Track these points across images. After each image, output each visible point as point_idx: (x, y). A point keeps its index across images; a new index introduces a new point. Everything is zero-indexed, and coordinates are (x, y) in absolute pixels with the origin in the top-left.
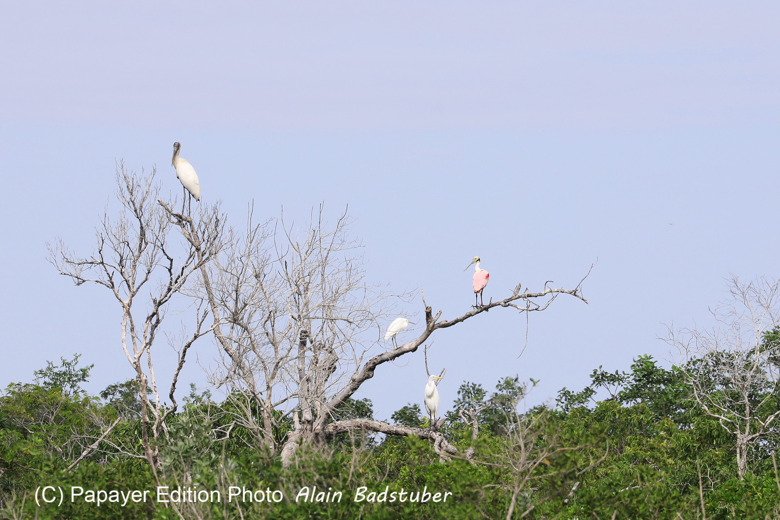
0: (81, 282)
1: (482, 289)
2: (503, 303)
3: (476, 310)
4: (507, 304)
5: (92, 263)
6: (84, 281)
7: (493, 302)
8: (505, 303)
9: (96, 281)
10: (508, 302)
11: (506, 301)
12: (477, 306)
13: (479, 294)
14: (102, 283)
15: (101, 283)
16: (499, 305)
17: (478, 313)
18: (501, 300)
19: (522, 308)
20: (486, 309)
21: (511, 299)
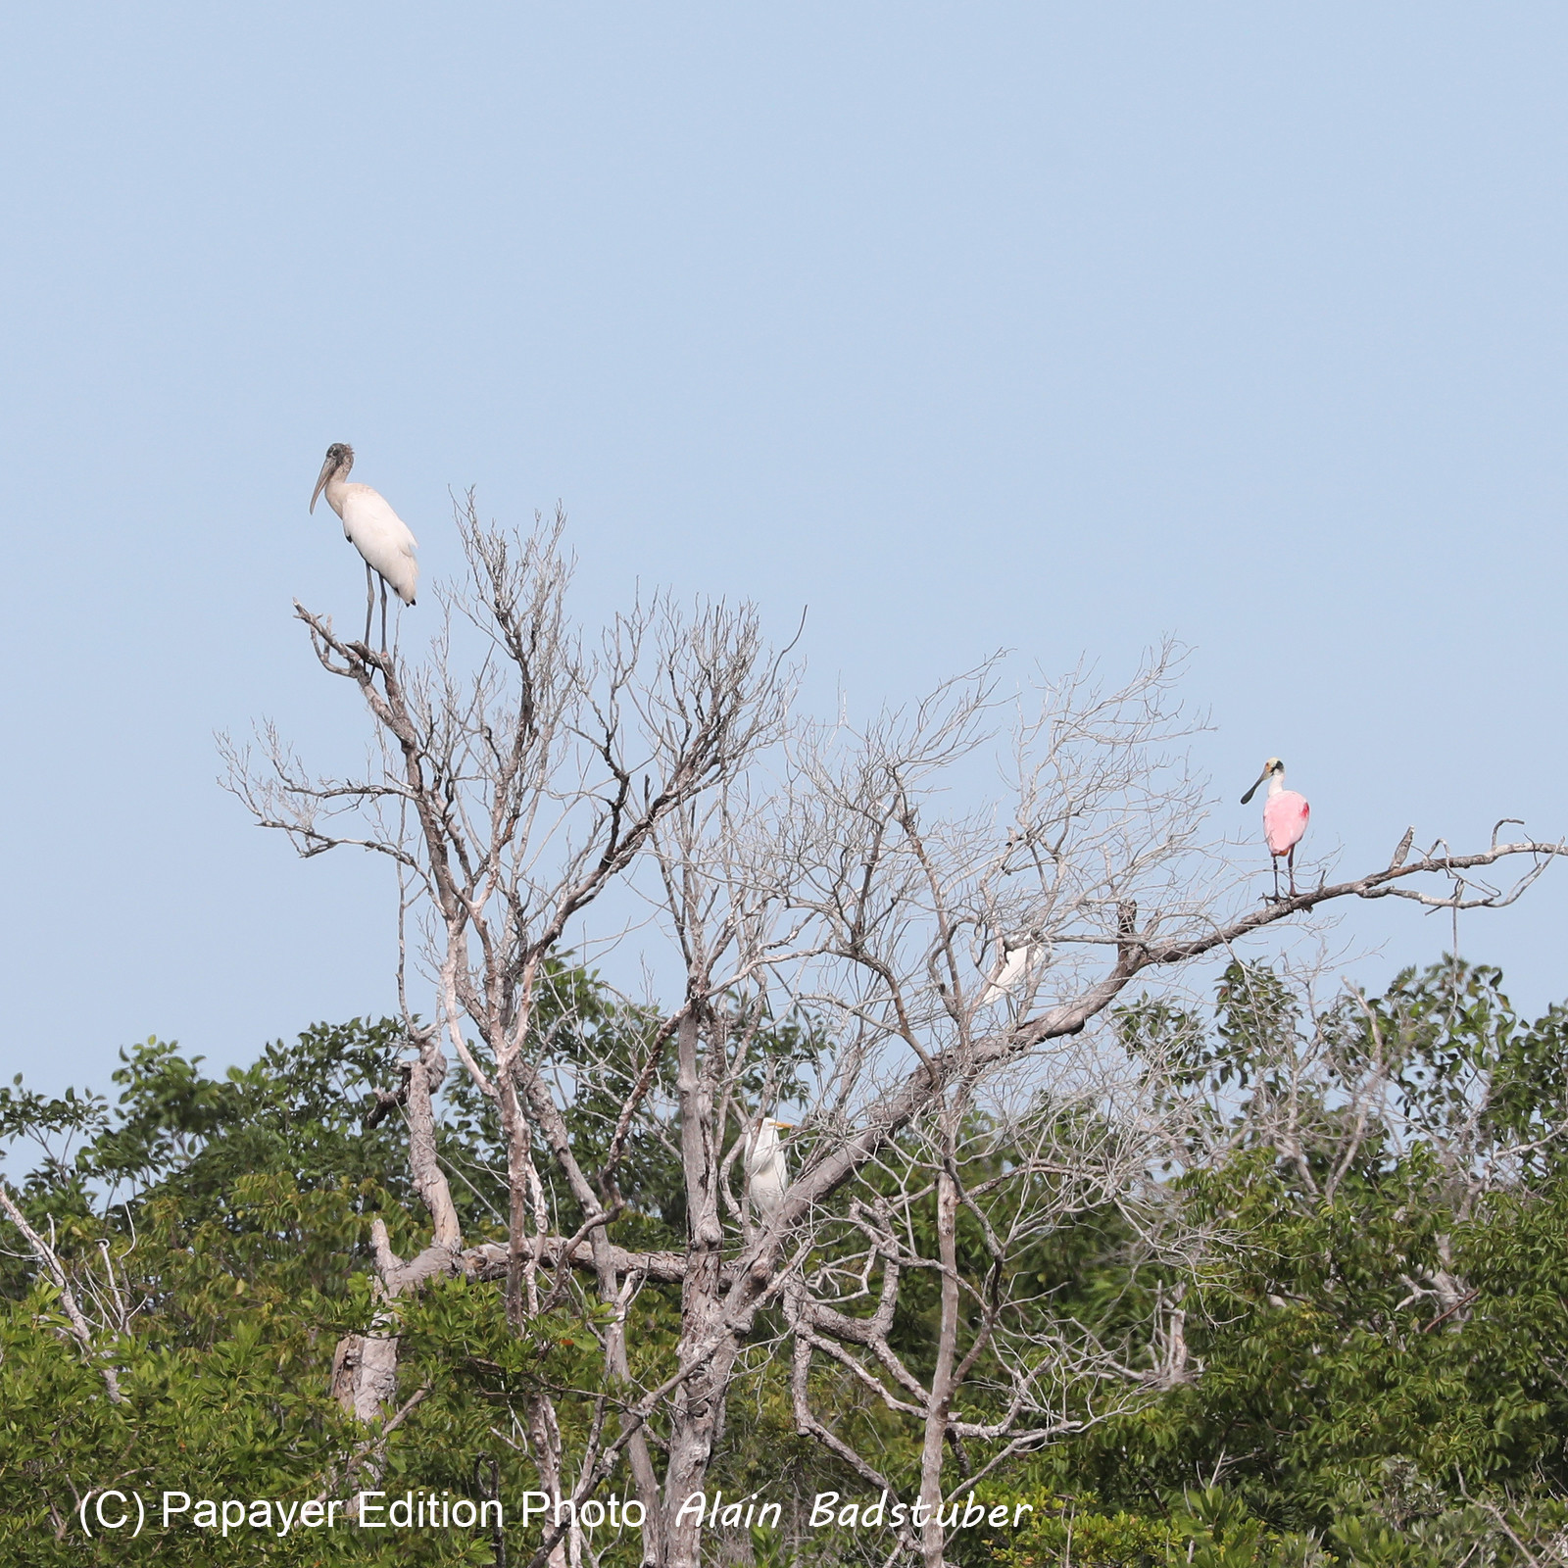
0: (320, 845)
1: (1292, 846)
2: (1362, 888)
3: (1275, 909)
4: (1374, 888)
5: (363, 791)
6: (331, 844)
7: (1330, 884)
8: (1369, 885)
9: (367, 844)
10: (1378, 882)
11: (1371, 881)
12: (1276, 899)
13: (1283, 861)
14: (384, 850)
15: (380, 849)
16: (1350, 891)
17: (1279, 916)
18: (1356, 876)
19: (1438, 901)
20: (1307, 904)
21: (1388, 875)
